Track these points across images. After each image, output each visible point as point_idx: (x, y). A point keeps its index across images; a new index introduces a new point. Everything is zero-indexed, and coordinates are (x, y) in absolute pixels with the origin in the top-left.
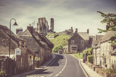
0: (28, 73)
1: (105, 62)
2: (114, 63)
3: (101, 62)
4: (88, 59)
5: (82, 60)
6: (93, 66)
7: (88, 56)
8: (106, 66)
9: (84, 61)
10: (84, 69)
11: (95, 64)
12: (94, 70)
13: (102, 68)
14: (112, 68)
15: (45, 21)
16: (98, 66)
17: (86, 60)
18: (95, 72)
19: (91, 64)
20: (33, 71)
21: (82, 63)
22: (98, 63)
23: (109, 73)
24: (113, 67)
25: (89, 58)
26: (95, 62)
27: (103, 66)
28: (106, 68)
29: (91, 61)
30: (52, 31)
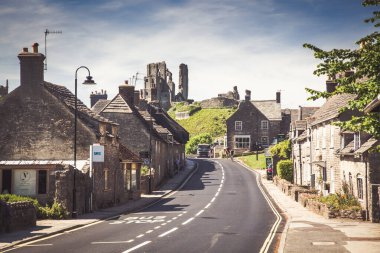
0: (123, 208)
1: (325, 178)
2: (347, 179)
3: (313, 176)
4: (279, 171)
5: (264, 173)
6: (294, 189)
7: (279, 163)
8: (327, 187)
9: (270, 176)
10: (270, 197)
11: (299, 183)
12: (297, 199)
13: (315, 192)
14: (342, 193)
15: (166, 70)
16: (305, 187)
17: (275, 173)
18: (299, 205)
19: (287, 184)
20: (137, 204)
21: (265, 182)
22: (307, 180)
23: (337, 204)
24: (345, 190)
25: (282, 167)
26: (299, 177)
27: (319, 187)
28: (326, 193)
29: (288, 174)
30: (183, 97)
